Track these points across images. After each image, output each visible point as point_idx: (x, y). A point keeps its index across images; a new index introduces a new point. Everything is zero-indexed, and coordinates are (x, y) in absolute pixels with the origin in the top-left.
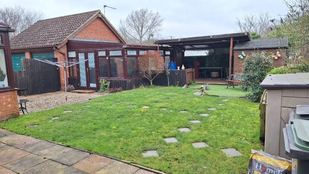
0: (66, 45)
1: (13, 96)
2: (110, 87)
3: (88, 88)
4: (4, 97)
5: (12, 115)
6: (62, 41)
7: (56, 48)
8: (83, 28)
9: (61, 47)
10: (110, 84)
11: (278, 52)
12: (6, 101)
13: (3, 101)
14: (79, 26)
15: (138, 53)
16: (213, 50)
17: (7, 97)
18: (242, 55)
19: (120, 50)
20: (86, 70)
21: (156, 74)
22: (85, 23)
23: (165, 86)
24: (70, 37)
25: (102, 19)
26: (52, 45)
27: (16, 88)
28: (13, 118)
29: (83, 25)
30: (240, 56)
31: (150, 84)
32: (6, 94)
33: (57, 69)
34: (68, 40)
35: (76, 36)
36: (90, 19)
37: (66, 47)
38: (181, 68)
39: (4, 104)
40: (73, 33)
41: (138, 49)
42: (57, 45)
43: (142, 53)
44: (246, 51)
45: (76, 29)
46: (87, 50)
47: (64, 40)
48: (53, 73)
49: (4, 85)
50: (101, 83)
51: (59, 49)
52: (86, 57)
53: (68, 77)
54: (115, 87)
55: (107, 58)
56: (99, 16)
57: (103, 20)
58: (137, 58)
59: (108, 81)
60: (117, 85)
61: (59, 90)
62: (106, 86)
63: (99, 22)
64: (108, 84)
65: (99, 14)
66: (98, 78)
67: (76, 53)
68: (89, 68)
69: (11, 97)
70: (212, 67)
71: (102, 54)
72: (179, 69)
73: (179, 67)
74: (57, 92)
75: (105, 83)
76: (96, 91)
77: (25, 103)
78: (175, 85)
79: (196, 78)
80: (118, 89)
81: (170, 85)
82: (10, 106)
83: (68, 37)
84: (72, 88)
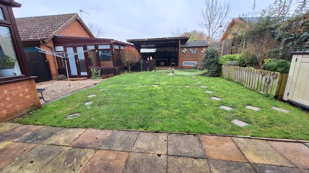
0: (52, 40)
1: (30, 85)
2: (101, 74)
3: (79, 76)
4: (19, 88)
5: (33, 106)
6: (49, 36)
7: (43, 42)
8: (66, 26)
9: (48, 42)
10: (101, 71)
11: (204, 49)
12: (23, 92)
13: (19, 92)
14: (62, 24)
15: (120, 48)
16: (159, 49)
17: (24, 88)
18: (185, 51)
19: (109, 44)
20: (76, 62)
21: (133, 64)
22: (67, 22)
23: (139, 71)
24: (55, 33)
25: (79, 21)
26: (38, 39)
27: (32, 77)
28: (35, 110)
29: (65, 24)
30: (183, 51)
31: (128, 70)
32: (21, 84)
33: (46, 61)
34: (54, 36)
35: (59, 33)
36: (70, 20)
37: (52, 42)
38: (149, 59)
39: (21, 95)
40: (58, 30)
41: (120, 44)
42: (44, 39)
43: (122, 48)
44: (186, 48)
45: (60, 27)
46: (76, 45)
47: (50, 35)
48: (42, 65)
49: (15, 74)
50: (92, 72)
51: (45, 43)
52: (75, 51)
53: (58, 68)
54: (106, 73)
55: (97, 51)
56: (77, 18)
57: (81, 22)
58: (119, 51)
59: (99, 69)
60: (108, 73)
61: (51, 80)
62: (98, 74)
63: (77, 24)
64: (99, 72)
65: (77, 17)
66: (88, 67)
67: (64, 48)
68: (78, 60)
69: (28, 87)
70: (158, 59)
71: (91, 47)
72: (148, 59)
73: (148, 58)
74: (50, 81)
75: (97, 71)
76: (88, 78)
77: (41, 92)
78: (146, 70)
79: (156, 66)
80: (109, 75)
81: (143, 71)
82: (28, 97)
83: (54, 33)
84: (64, 77)
